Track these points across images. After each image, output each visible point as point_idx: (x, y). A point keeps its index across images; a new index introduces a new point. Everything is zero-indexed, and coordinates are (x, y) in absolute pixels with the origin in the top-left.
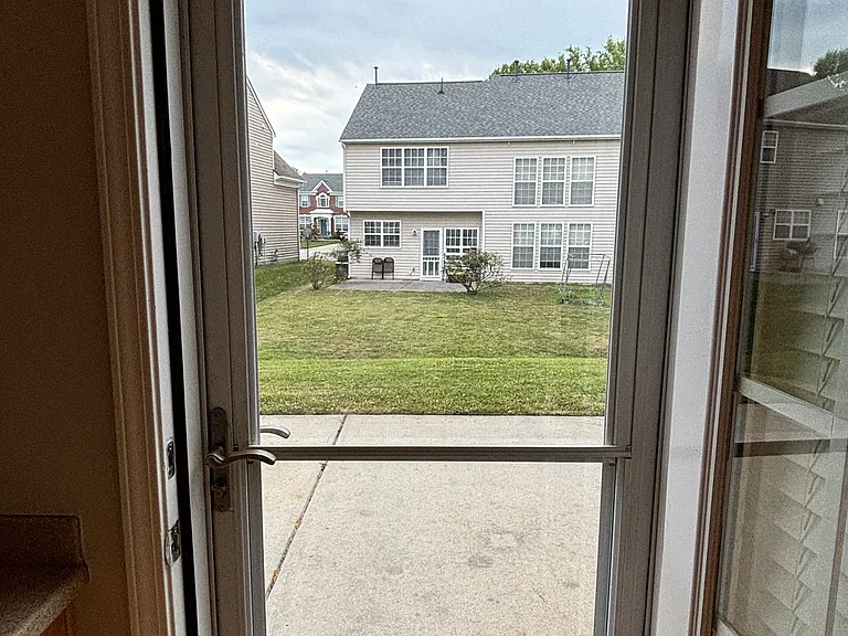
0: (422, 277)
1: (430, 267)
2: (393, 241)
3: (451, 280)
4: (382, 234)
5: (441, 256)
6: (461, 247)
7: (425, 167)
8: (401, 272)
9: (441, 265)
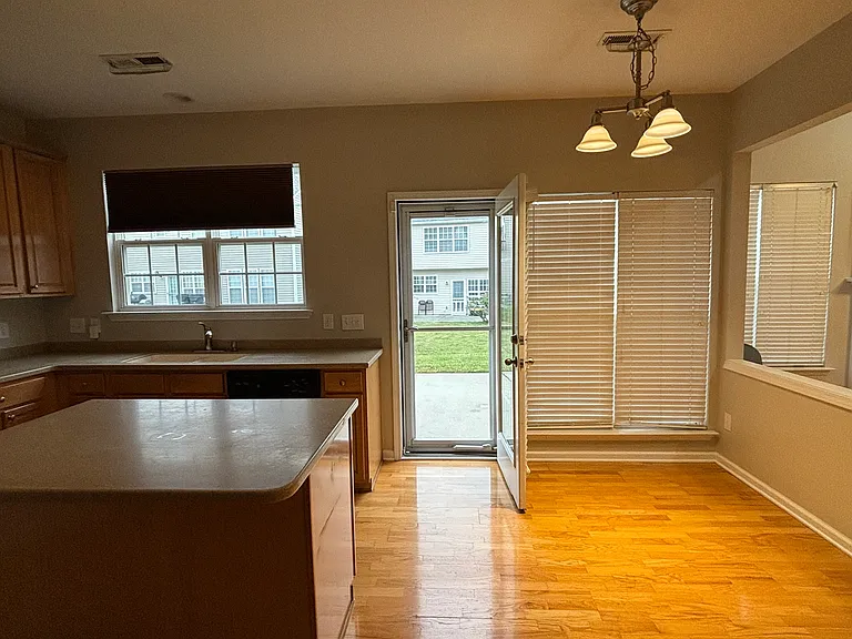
0: (452, 313)
1: (458, 306)
2: (432, 289)
3: (472, 314)
4: (425, 285)
5: (465, 298)
6: (479, 292)
7: (453, 239)
8: (438, 309)
9: (465, 304)
